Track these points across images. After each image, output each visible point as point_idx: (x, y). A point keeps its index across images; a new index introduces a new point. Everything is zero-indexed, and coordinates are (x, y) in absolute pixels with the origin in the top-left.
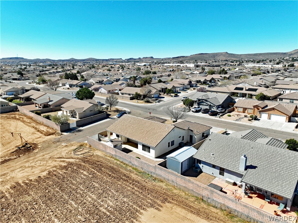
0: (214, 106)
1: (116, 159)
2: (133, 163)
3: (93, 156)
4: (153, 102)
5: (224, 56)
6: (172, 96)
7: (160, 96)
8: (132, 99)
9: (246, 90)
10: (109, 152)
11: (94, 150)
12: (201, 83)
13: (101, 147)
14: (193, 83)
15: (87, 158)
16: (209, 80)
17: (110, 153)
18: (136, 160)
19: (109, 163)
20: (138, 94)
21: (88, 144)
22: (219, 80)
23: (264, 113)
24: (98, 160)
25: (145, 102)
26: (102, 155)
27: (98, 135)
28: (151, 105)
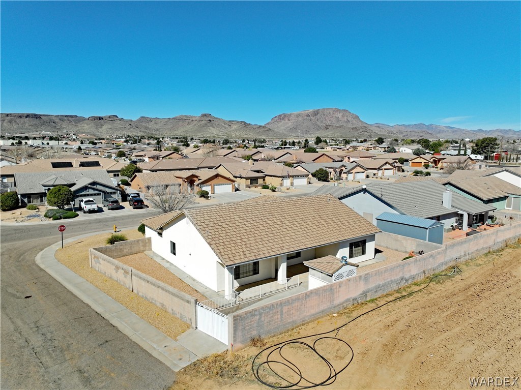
0: (115, 192)
2: (407, 276)
9: (80, 166)
18: (416, 262)
23: (205, 186)
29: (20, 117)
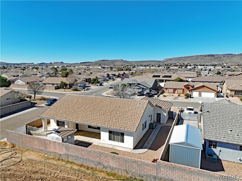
0: (147, 89)
1: (68, 162)
2: (106, 164)
3: (21, 164)
4: (82, 90)
5: (120, 62)
6: (97, 85)
7: (85, 86)
8: (57, 88)
9: (163, 77)
10: (53, 151)
11: (22, 151)
12: (116, 77)
13: (36, 145)
14: (110, 76)
15: (9, 170)
16: (122, 74)
17: (55, 153)
18: (113, 158)
19: (58, 172)
20: (63, 83)
21: (8, 143)
22: (128, 74)
23: (194, 91)
24: (34, 170)
25: (73, 90)
26: (39, 159)
27: (26, 127)
28: (81, 93)
29: (206, 56)
